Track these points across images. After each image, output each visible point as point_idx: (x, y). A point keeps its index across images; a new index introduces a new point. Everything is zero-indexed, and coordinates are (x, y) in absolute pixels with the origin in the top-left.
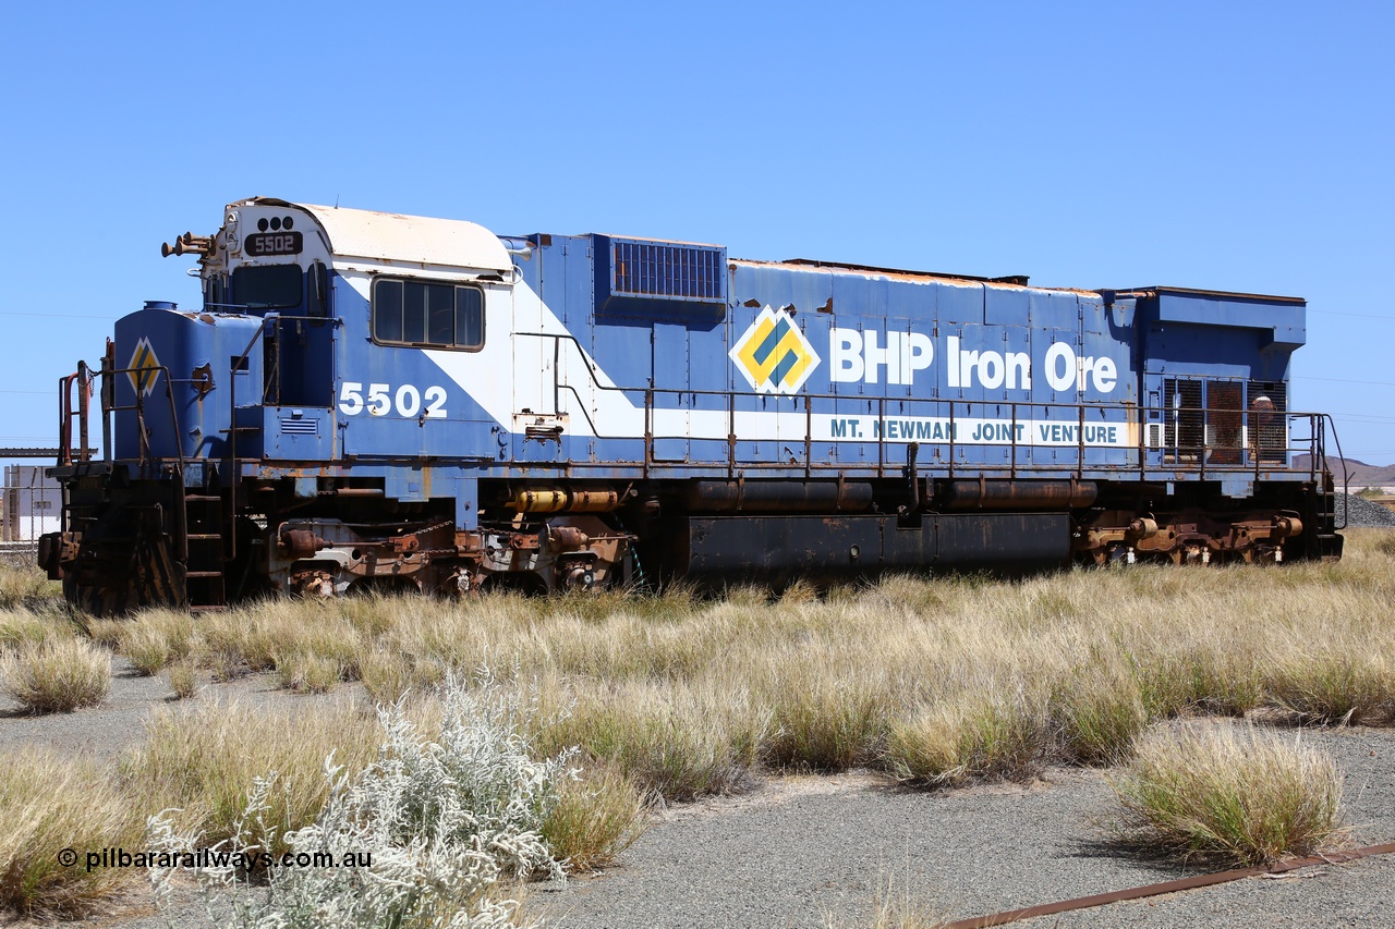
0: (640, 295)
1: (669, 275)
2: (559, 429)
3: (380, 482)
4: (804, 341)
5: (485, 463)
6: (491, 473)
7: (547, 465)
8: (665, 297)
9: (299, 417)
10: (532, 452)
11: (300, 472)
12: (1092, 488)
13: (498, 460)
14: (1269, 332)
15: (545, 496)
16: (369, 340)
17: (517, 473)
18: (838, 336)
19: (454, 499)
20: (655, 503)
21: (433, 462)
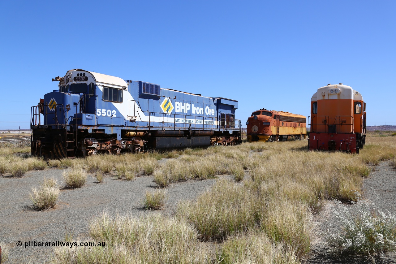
0: (147, 94)
1: (151, 90)
2: (135, 120)
3: (104, 130)
4: (171, 104)
5: (123, 126)
6: (123, 128)
7: (133, 127)
8: (151, 94)
9: (89, 116)
10: (131, 124)
11: (89, 128)
12: (213, 132)
13: (125, 126)
14: (234, 106)
15: (132, 133)
16: (102, 100)
17: (128, 129)
18: (177, 103)
19: (117, 134)
20: (150, 135)
21: (114, 126)
